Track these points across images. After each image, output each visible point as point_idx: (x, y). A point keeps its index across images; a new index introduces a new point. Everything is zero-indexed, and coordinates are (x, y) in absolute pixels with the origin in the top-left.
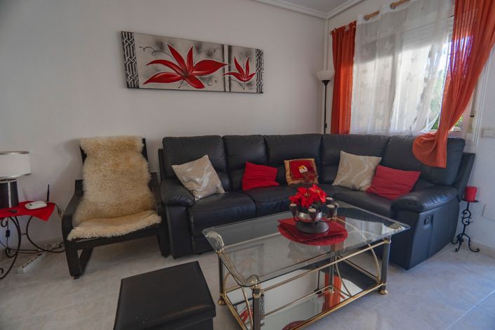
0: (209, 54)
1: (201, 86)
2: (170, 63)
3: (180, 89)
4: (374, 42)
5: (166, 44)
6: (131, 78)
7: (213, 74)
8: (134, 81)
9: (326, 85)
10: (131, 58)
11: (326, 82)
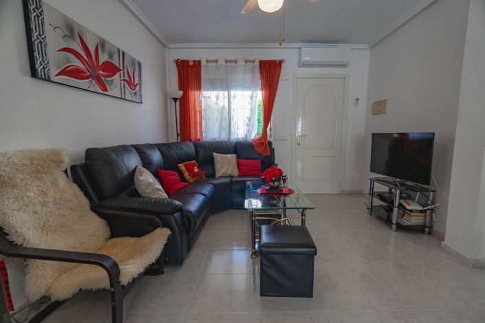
0: (111, 56)
1: (105, 90)
2: (79, 54)
3: (89, 89)
4: (215, 79)
5: (76, 31)
6: (41, 64)
7: (114, 77)
8: (44, 68)
9: (175, 102)
10: (40, 34)
11: (175, 100)
